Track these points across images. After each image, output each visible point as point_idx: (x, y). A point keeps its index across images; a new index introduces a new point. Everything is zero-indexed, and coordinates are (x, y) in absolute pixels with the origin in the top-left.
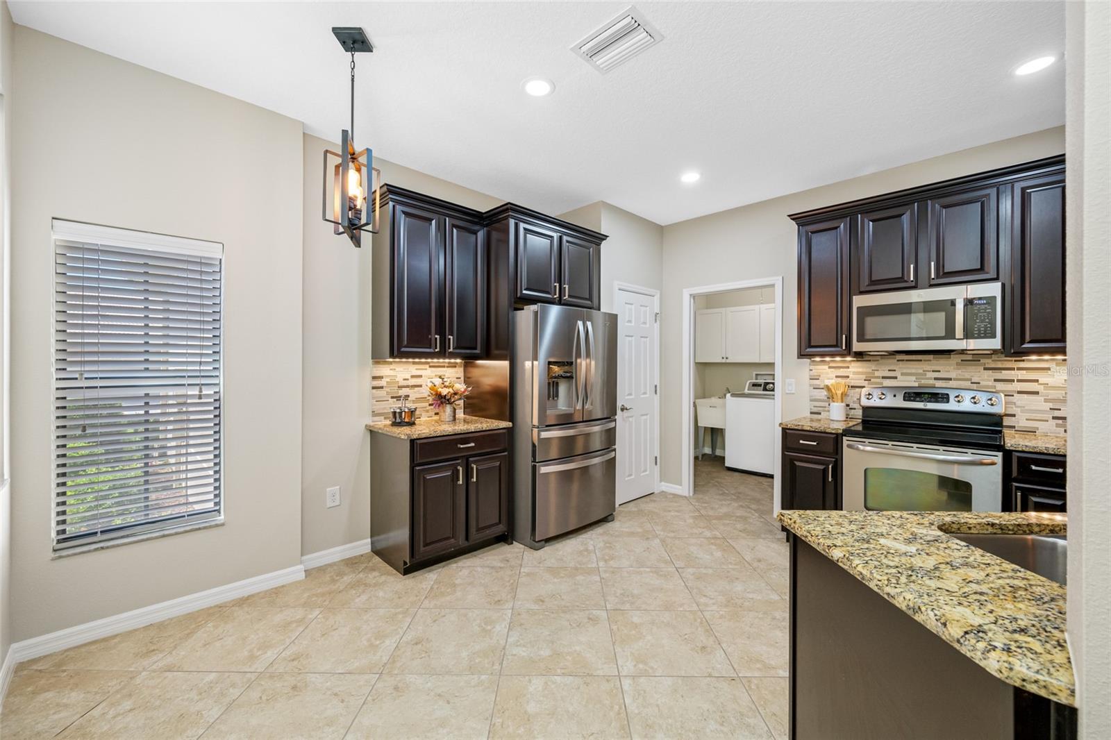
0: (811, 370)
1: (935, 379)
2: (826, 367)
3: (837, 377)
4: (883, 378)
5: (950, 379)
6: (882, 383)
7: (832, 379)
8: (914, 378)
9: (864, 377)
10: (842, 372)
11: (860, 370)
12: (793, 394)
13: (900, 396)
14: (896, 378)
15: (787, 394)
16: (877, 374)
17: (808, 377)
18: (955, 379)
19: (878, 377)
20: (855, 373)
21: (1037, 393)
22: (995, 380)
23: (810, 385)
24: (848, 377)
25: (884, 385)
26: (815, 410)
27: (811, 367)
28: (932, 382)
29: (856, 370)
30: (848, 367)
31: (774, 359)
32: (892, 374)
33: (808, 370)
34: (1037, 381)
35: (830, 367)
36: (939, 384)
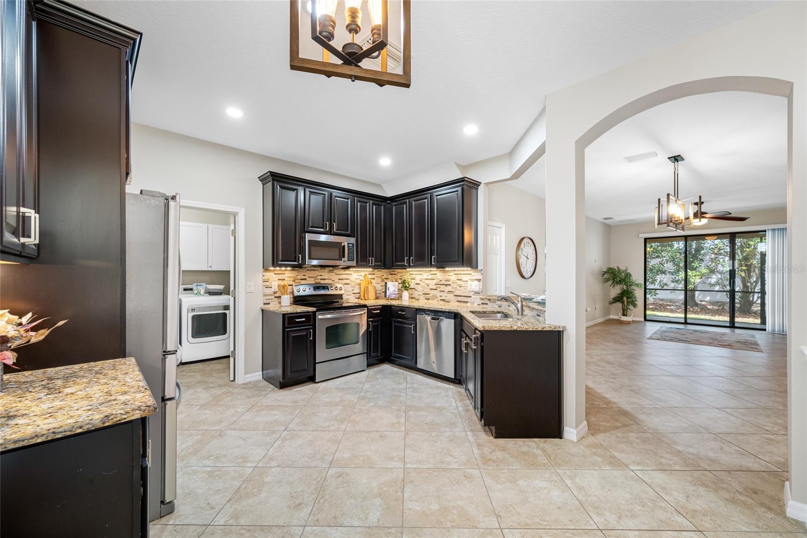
0: (264, 276)
1: (321, 279)
2: (273, 274)
3: (279, 280)
4: (301, 279)
5: (325, 279)
6: (300, 283)
7: (276, 281)
8: (313, 279)
9: (292, 279)
10: (281, 277)
11: (291, 275)
12: (252, 292)
13: (312, 289)
14: (306, 279)
15: (248, 293)
16: (298, 277)
17: (261, 280)
18: (327, 279)
19: (298, 279)
20: (288, 277)
21: (349, 284)
22: (339, 279)
23: (264, 286)
24: (284, 279)
25: (302, 283)
26: (267, 302)
27: (264, 274)
28: (319, 281)
29: (289, 275)
30: (284, 274)
31: (230, 268)
32: (304, 277)
33: (261, 276)
34: (349, 279)
35: (275, 274)
36: (322, 282)
